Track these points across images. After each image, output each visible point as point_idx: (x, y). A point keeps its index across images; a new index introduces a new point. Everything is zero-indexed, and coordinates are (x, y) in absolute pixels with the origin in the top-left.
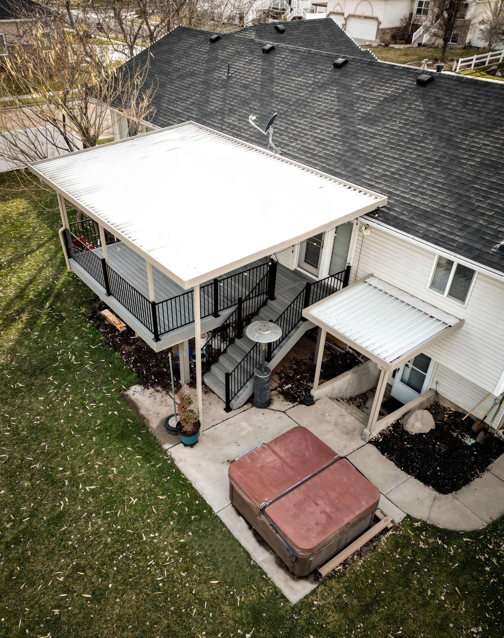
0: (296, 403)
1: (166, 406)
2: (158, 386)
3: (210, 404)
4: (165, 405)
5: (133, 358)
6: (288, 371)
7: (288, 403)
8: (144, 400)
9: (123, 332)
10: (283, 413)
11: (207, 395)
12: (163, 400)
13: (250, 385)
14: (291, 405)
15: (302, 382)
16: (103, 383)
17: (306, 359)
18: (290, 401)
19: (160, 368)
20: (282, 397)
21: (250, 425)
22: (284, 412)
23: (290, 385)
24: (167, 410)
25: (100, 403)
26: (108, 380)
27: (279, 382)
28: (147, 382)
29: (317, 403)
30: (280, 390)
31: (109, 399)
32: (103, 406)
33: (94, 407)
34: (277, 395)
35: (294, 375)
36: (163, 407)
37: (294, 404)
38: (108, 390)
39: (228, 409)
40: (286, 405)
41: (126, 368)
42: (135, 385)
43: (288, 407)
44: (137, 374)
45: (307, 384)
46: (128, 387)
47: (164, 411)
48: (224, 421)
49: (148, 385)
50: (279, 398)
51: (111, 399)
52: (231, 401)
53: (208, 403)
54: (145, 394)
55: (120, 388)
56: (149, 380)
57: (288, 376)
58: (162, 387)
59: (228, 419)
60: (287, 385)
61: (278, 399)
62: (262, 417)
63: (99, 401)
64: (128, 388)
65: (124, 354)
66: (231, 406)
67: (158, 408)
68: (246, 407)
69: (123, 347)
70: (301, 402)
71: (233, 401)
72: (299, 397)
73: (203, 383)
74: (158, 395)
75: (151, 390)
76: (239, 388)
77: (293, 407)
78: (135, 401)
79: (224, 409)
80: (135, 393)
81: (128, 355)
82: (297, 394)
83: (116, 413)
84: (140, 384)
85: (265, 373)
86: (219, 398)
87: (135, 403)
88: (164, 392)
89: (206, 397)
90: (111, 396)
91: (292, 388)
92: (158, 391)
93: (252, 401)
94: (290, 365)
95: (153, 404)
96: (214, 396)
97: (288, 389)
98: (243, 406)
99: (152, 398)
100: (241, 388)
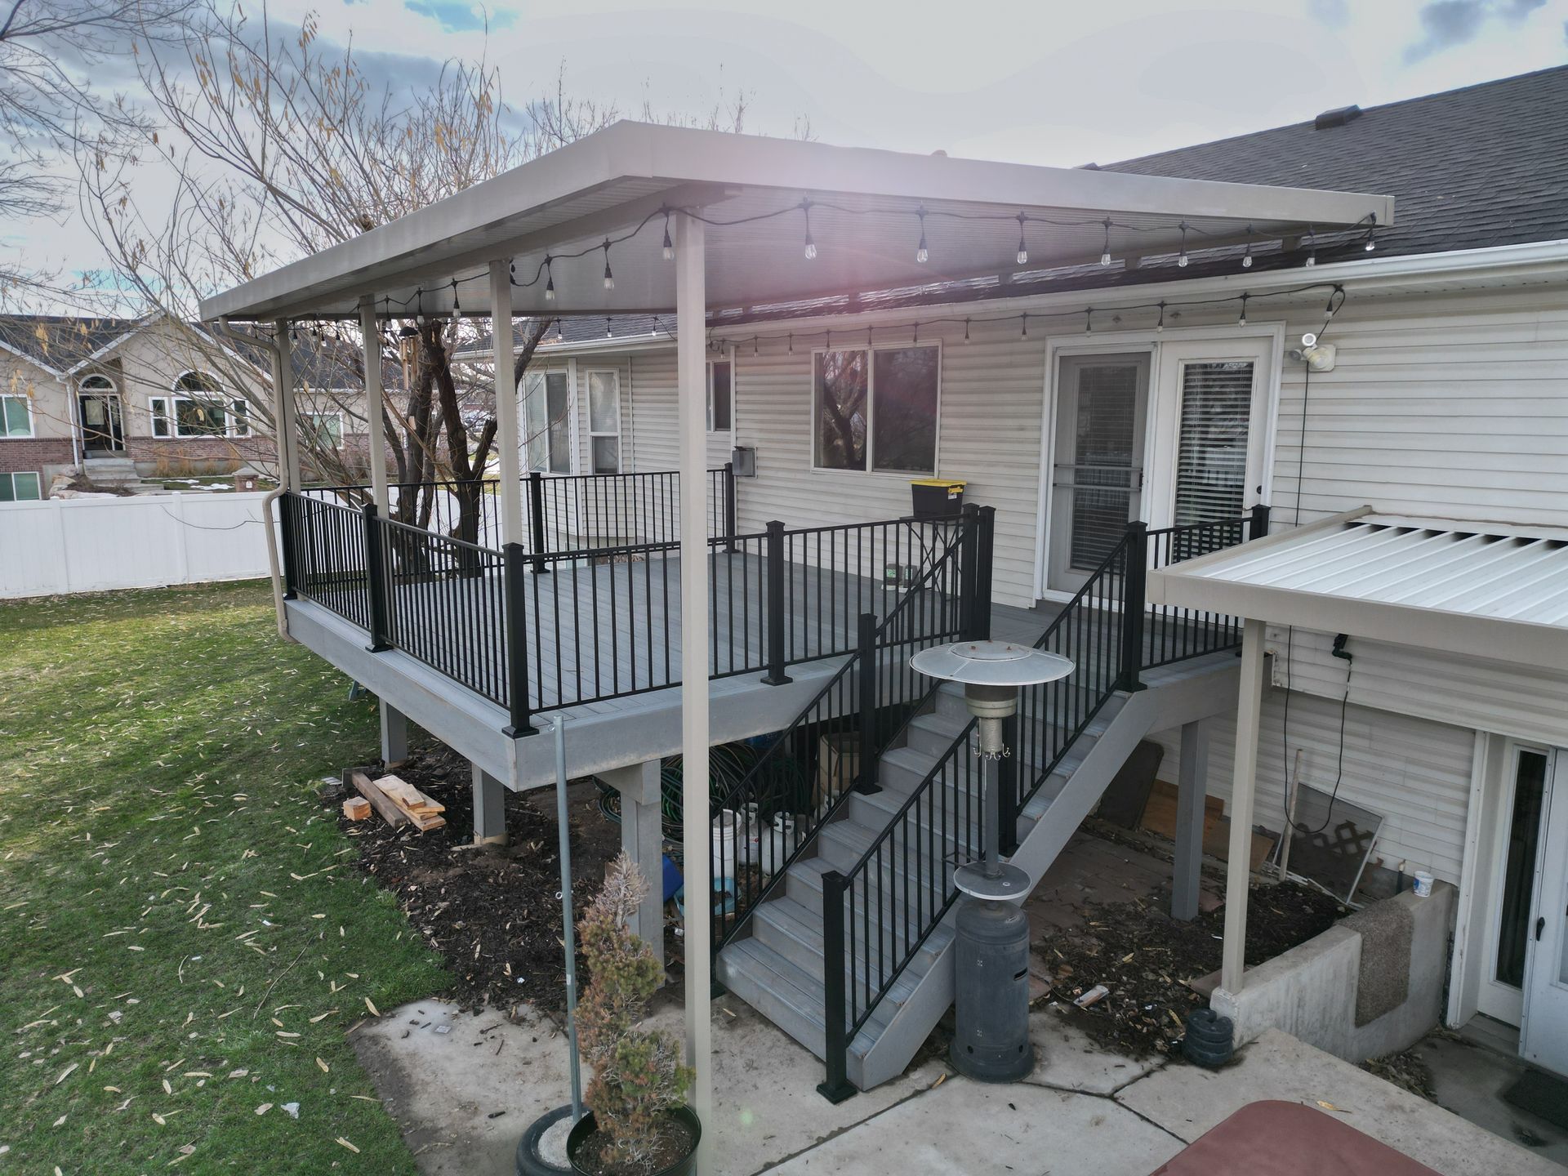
0: (1156, 1060)
1: (545, 1078)
2: (521, 1001)
3: (750, 1066)
4: (539, 1072)
5: (444, 905)
6: (1077, 941)
7: (1118, 1059)
8: (449, 1058)
9: (430, 833)
10: (1110, 1104)
11: (740, 1032)
12: (534, 1052)
13: (932, 960)
14: (1134, 1068)
15: (1151, 977)
16: (285, 991)
17: (1135, 904)
18: (1126, 1053)
19: (542, 936)
20: (1079, 1039)
21: (957, 1160)
22: (1111, 1097)
23: (1100, 990)
24: (543, 1096)
25: (236, 1068)
26: (312, 979)
27: (1049, 979)
28: (480, 987)
29: (1250, 1056)
30: (1065, 1009)
31: (284, 1051)
32: (246, 1080)
33: (201, 1083)
34: (1054, 1029)
35: (1105, 952)
36: (529, 1086)
37: (1147, 1065)
38: (293, 1020)
39: (838, 1088)
40: (1114, 1070)
41: (404, 939)
42: (423, 998)
43: (1122, 1077)
44: (443, 959)
45: (1176, 983)
46: (390, 1006)
47: (530, 1100)
48: (821, 1141)
49: (481, 1000)
50: (1066, 1039)
51: (293, 1050)
52: (851, 1037)
53: (739, 1063)
54: (457, 1034)
55: (354, 1010)
56: (489, 979)
57: (1083, 958)
58: (539, 1005)
59: (842, 1130)
60: (1087, 987)
61: (1063, 1043)
62: (1012, 1123)
63: (231, 1061)
64: (387, 1010)
65: (410, 895)
66: (851, 1073)
67: (503, 1087)
68: (919, 1078)
69: (415, 872)
70: (1178, 1055)
71: (859, 1045)
72: (1158, 1033)
73: (719, 988)
74: (516, 1039)
75: (490, 1016)
76: (888, 972)
77: (1148, 1075)
78: (406, 1063)
79: (821, 1089)
80: (416, 1030)
81: (428, 895)
82: (1145, 1024)
83: (292, 1108)
84: (445, 993)
85: (1006, 884)
86: (793, 1041)
87: (401, 1069)
88: (547, 1024)
89: (732, 1041)
90: (299, 1040)
91: (1112, 999)
92: (519, 1021)
93: (947, 1053)
94: (1080, 922)
95: (481, 1072)
96: (769, 1036)
97: (1099, 1002)
98: (906, 1073)
99: (487, 1049)
100: (897, 972)
